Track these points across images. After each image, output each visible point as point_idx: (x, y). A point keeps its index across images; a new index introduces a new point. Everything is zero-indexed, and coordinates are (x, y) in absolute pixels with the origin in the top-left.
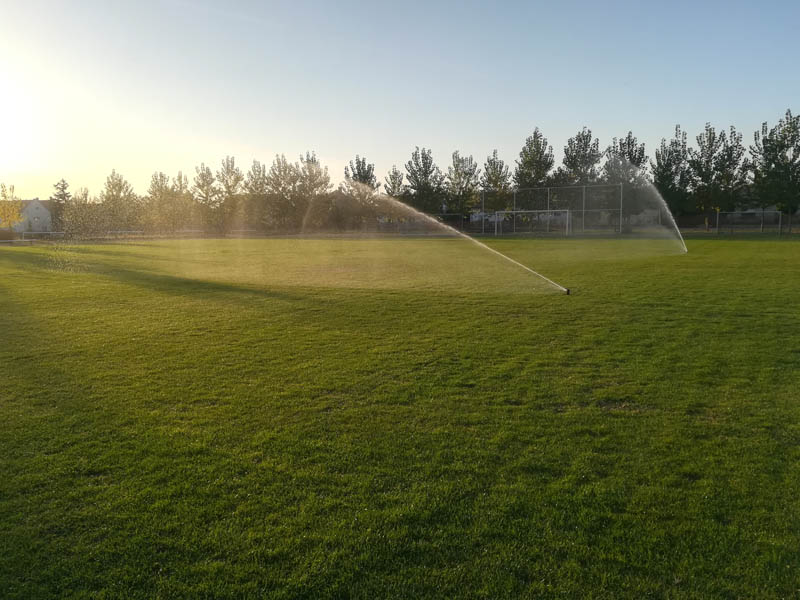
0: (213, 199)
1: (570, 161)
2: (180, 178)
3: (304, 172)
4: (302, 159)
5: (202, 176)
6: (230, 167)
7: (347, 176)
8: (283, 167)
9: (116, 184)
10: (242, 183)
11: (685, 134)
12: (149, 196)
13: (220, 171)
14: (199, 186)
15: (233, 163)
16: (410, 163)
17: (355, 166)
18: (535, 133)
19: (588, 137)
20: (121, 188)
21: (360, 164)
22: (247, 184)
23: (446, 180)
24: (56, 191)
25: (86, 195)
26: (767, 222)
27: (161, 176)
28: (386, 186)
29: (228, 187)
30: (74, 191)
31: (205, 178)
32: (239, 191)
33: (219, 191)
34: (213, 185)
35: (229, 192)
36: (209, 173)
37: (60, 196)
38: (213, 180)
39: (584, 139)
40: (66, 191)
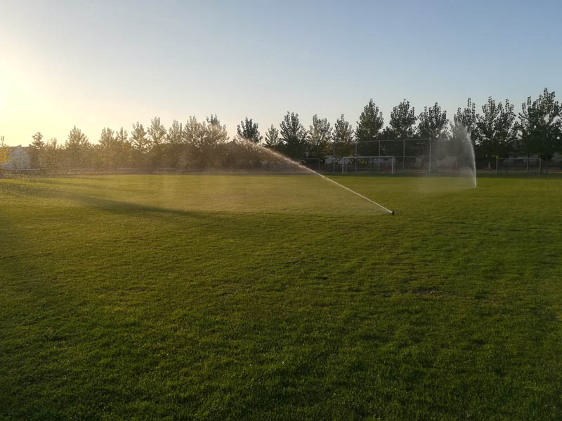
0: (145, 147)
1: (395, 122)
2: (122, 132)
3: (209, 129)
4: (207, 120)
5: (138, 131)
6: (157, 125)
7: (239, 132)
8: (194, 125)
9: (76, 136)
10: (165, 136)
11: (474, 104)
12: (100, 144)
13: (150, 127)
14: (135, 138)
15: (159, 122)
16: (283, 123)
17: (245, 124)
18: (370, 103)
19: (408, 105)
20: (80, 139)
21: (249, 123)
22: (168, 137)
23: (308, 135)
24: (34, 141)
25: (55, 143)
26: (531, 166)
27: (109, 130)
28: (266, 139)
29: (155, 139)
30: (46, 140)
31: (139, 132)
32: (163, 141)
33: (149, 142)
34: (145, 137)
35: (156, 142)
36: (142, 129)
37: (37, 144)
38: (145, 134)
39: (404, 107)
40: (41, 141)
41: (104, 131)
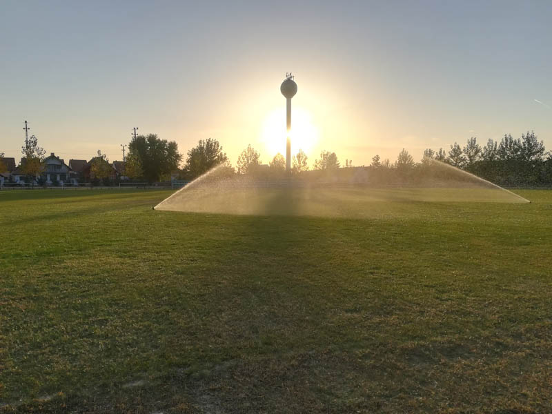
4: (523, 136)
6: (472, 144)
13: (466, 147)
14: (452, 156)
15: (475, 141)
24: (373, 162)
25: (387, 163)
27: (430, 151)
29: (470, 157)
30: (382, 161)
31: (456, 152)
32: (477, 159)
33: (464, 160)
34: (461, 156)
35: (471, 160)
36: (459, 148)
37: (375, 164)
38: (461, 153)
40: (378, 161)
41: (426, 152)
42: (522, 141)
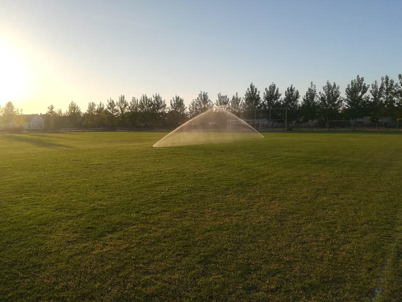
0: (115, 114)
2: (101, 104)
3: (155, 102)
4: (153, 96)
5: (110, 104)
6: (122, 100)
7: (171, 105)
8: (145, 100)
9: (73, 107)
10: (128, 107)
11: (315, 86)
13: (118, 102)
14: (109, 108)
16: (198, 99)
18: (251, 85)
20: (75, 109)
21: (177, 98)
24: (49, 110)
27: (93, 104)
29: (121, 109)
30: (56, 110)
32: (126, 110)
33: (118, 111)
36: (113, 102)
37: (51, 112)
38: (115, 106)
39: (273, 88)
40: (53, 110)
41: (90, 104)
42: (153, 99)
